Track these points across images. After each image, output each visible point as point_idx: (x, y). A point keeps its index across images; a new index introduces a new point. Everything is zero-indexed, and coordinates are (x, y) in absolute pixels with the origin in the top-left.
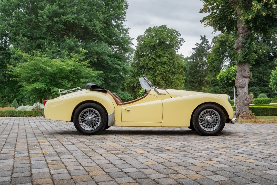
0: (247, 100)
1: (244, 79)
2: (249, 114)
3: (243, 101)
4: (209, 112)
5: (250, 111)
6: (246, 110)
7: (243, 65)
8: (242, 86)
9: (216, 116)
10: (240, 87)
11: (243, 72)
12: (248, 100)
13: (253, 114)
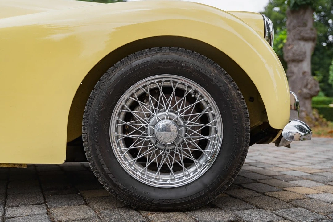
0: (309, 86)
1: (302, 43)
2: (313, 117)
3: (301, 89)
4: (167, 90)
5: (315, 112)
6: (306, 108)
7: (302, 12)
8: (297, 57)
9: (203, 112)
10: (294, 61)
11: (301, 29)
12: (312, 88)
13: (321, 116)
